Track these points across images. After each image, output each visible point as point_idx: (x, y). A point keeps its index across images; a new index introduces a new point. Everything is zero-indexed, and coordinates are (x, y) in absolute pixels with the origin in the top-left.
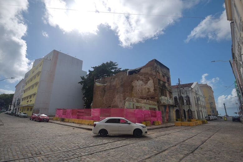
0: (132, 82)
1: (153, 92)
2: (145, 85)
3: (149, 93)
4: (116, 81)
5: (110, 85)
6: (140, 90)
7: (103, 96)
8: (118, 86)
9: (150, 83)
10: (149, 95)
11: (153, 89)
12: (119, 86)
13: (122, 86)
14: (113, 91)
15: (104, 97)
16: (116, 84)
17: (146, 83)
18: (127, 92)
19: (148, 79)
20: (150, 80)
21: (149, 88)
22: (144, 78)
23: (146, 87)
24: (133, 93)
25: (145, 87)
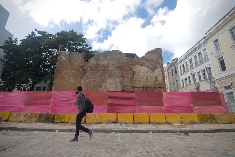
0: (134, 66)
1: (162, 82)
2: (152, 73)
3: (157, 82)
4: (108, 60)
5: (97, 64)
6: (144, 77)
7: (81, 79)
8: (111, 68)
9: (158, 71)
10: (157, 84)
11: (162, 78)
12: (113, 68)
13: (118, 68)
14: (102, 72)
15: (83, 80)
16: (108, 64)
17: (153, 71)
18: (127, 78)
19: (156, 66)
20: (157, 68)
21: (157, 76)
22: (151, 64)
23: (153, 75)
24: (134, 79)
25: (151, 74)
